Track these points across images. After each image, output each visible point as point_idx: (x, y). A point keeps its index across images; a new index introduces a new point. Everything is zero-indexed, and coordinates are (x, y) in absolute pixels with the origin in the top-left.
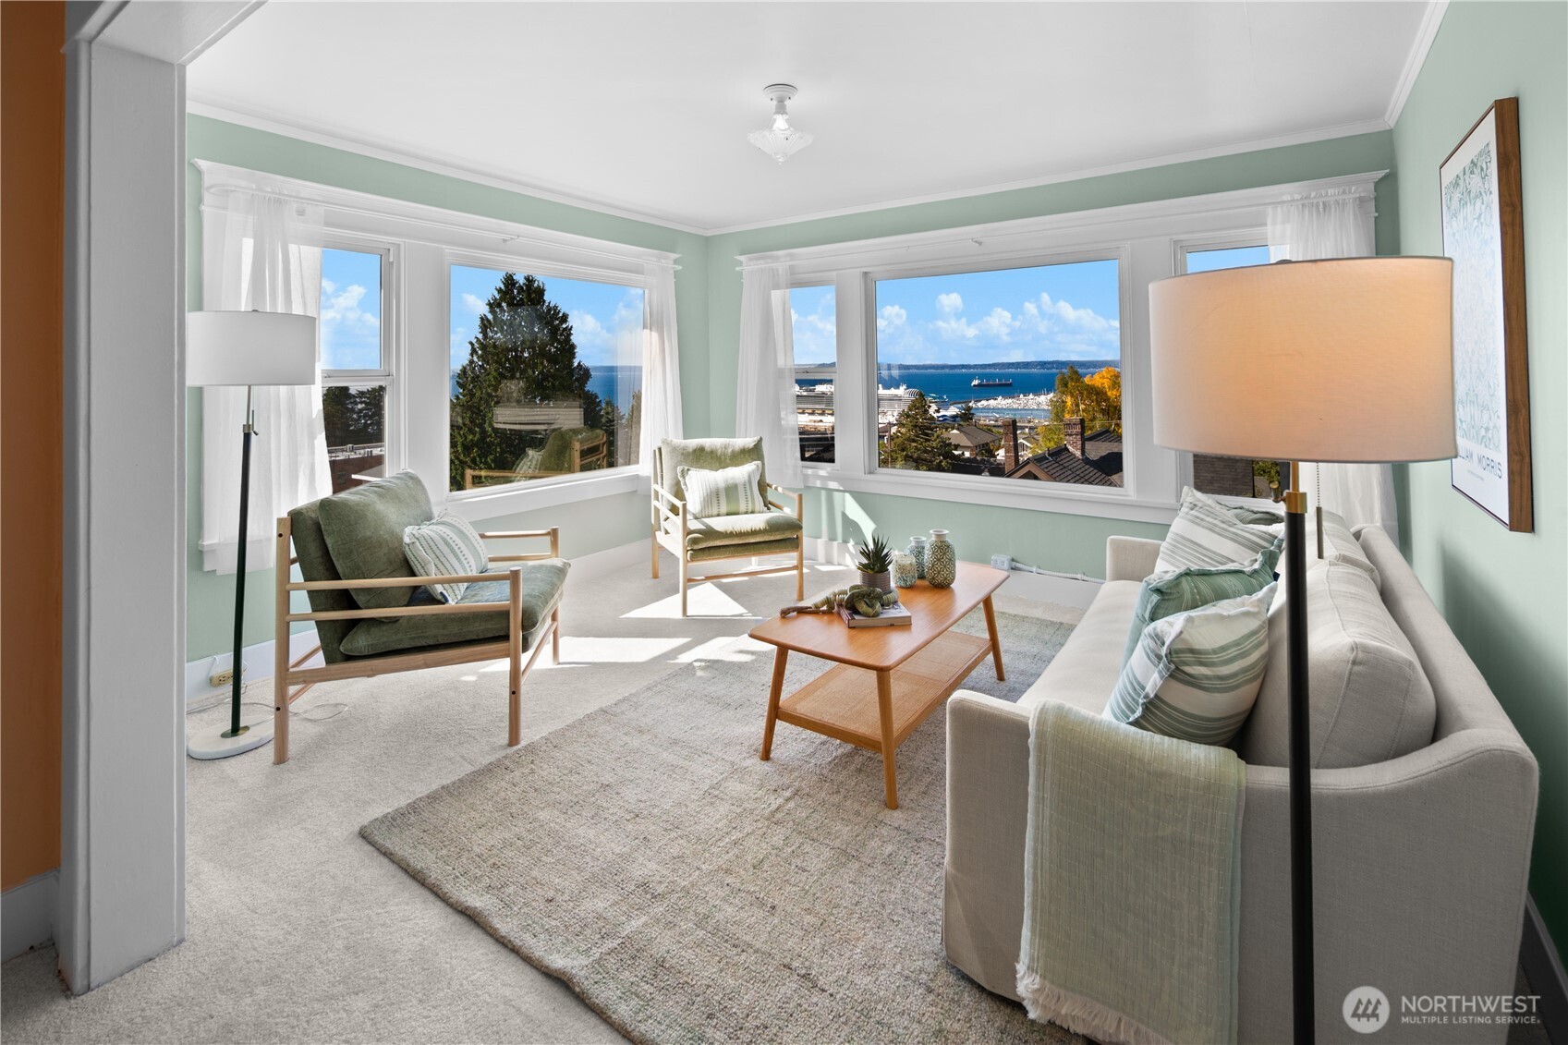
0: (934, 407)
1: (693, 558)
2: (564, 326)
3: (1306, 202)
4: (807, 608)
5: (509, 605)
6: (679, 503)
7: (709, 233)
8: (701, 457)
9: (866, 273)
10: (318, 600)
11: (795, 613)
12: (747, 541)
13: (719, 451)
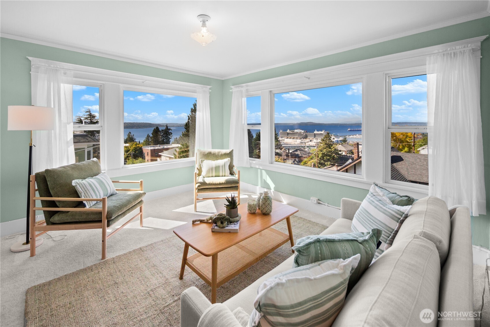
0: (333, 137)
1: (198, 192)
3: (445, 53)
4: (204, 220)
5: (101, 210)
7: (223, 79)
8: (209, 156)
9: (271, 91)
10: (46, 204)
11: (199, 222)
12: (218, 187)
13: (216, 154)
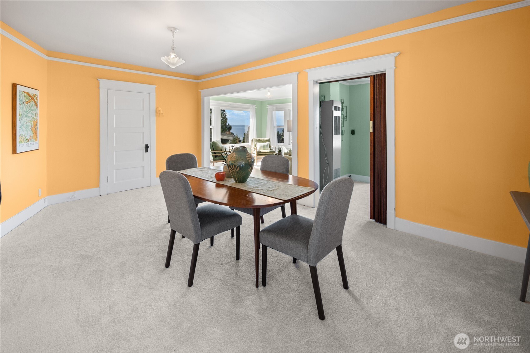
1: (258, 156)
2: (224, 113)
6: (255, 147)
7: (262, 101)
8: (259, 141)
10: (213, 153)
13: (263, 140)
